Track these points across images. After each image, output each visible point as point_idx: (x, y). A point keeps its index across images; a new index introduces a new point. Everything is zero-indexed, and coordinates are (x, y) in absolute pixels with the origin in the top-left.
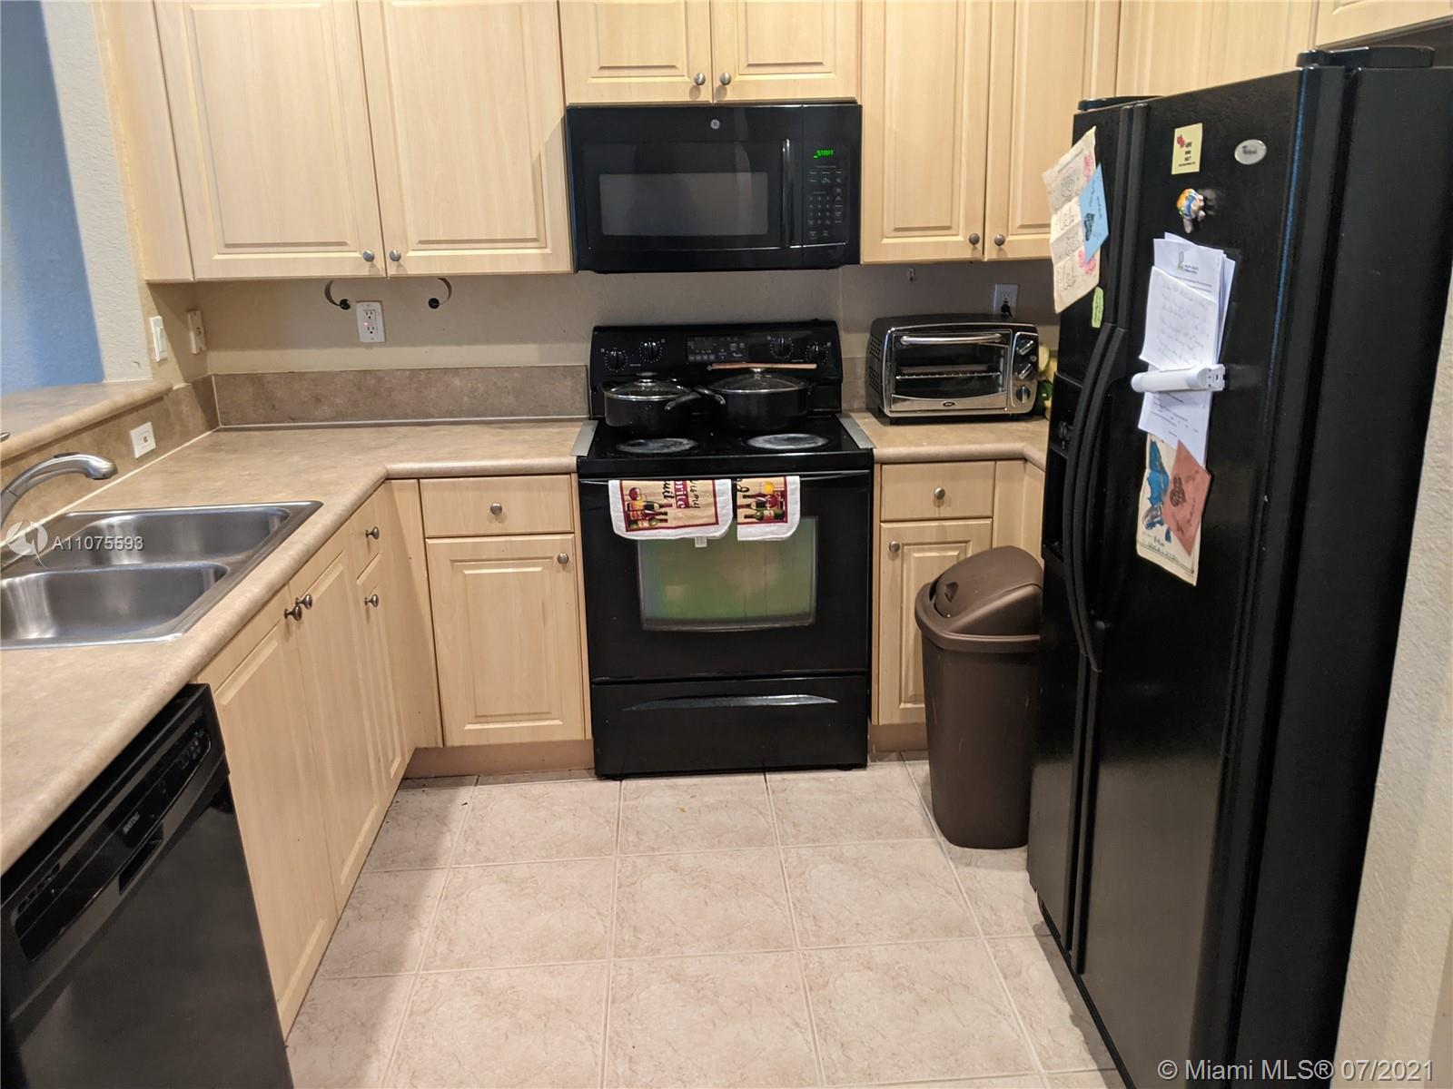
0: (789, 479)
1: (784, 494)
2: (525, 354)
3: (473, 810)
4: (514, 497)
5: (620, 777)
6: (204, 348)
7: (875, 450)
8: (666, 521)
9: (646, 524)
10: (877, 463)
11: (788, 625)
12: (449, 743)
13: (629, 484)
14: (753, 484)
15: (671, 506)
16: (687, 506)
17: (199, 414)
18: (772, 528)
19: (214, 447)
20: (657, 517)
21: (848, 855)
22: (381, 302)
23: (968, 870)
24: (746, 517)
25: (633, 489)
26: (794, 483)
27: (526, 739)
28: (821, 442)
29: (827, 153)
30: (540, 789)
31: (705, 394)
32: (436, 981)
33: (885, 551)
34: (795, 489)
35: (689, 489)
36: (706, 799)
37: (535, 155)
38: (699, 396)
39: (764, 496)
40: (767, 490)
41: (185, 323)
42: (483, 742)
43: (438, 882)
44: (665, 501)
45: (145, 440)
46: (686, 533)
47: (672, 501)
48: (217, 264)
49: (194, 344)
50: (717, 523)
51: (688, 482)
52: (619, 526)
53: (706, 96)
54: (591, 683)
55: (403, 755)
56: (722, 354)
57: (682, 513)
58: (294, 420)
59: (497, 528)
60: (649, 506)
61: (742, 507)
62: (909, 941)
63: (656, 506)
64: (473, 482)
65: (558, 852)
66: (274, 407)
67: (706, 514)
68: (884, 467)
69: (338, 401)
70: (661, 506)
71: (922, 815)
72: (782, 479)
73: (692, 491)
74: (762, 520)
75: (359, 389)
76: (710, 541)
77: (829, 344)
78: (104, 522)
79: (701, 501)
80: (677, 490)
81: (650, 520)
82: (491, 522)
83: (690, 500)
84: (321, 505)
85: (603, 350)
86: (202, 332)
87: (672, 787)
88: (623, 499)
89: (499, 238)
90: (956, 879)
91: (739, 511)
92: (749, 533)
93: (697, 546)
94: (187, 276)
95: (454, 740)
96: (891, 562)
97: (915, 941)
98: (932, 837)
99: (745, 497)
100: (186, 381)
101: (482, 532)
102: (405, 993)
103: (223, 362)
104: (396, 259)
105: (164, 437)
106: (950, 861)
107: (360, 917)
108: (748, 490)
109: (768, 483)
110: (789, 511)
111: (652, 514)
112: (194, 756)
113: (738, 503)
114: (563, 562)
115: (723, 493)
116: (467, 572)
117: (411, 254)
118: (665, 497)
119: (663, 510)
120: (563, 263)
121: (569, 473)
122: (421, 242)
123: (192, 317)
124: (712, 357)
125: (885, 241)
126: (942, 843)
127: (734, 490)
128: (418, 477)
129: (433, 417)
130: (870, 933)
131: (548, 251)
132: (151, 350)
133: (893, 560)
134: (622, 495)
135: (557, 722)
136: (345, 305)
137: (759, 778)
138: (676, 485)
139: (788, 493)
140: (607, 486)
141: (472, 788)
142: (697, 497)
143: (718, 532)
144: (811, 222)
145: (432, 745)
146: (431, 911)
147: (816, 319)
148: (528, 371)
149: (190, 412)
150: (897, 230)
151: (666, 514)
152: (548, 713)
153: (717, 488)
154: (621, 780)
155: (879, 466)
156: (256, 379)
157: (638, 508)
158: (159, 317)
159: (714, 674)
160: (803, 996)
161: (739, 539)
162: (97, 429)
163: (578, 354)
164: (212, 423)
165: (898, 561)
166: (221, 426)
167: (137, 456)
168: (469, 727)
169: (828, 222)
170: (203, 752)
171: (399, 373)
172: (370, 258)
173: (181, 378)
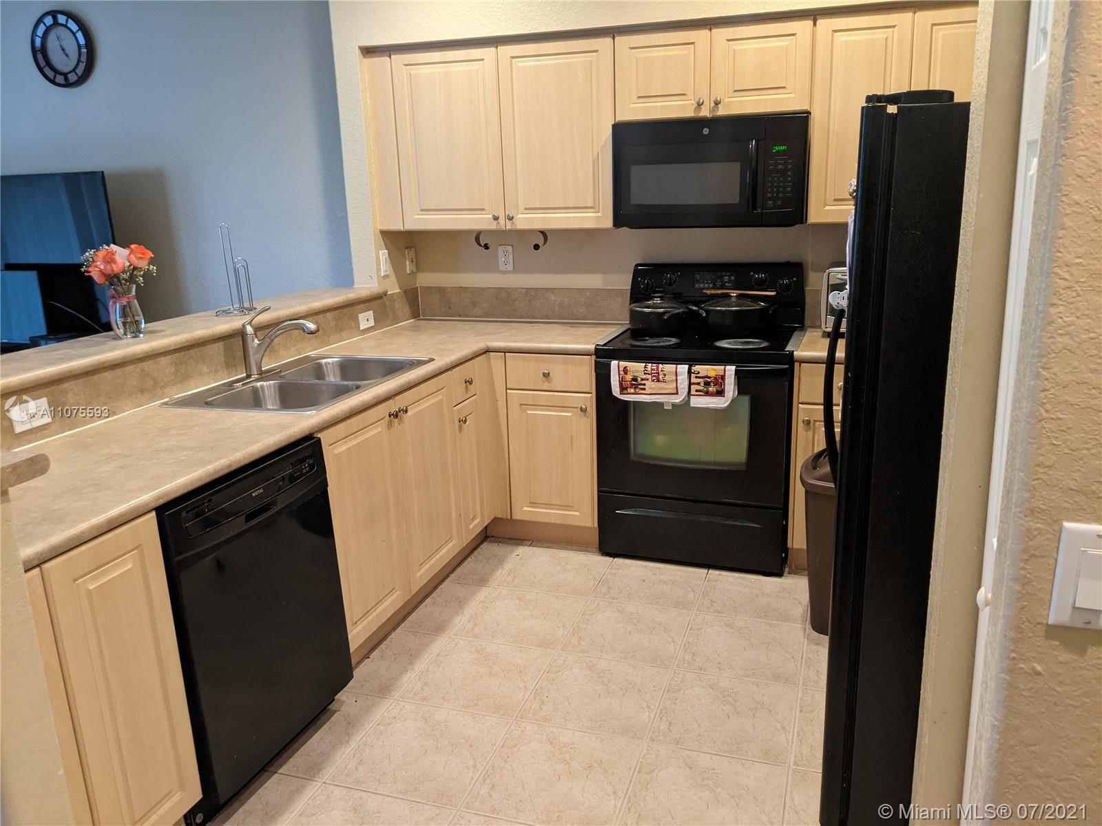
0: (728, 367)
1: (723, 377)
2: (594, 281)
3: (521, 559)
4: (557, 367)
5: (614, 555)
6: (415, 271)
7: (795, 353)
8: (644, 389)
9: (632, 391)
10: (797, 361)
11: (727, 468)
12: (514, 517)
13: (623, 364)
14: (703, 369)
15: (648, 380)
16: (658, 381)
17: (407, 309)
18: (714, 400)
19: (414, 328)
20: (640, 387)
21: (737, 624)
22: (512, 246)
23: (816, 647)
24: (697, 391)
25: (626, 367)
26: (731, 370)
27: (558, 521)
28: (765, 344)
29: (783, 148)
30: (564, 554)
31: (693, 310)
32: (458, 642)
33: (801, 424)
34: (731, 375)
35: (660, 370)
36: (662, 577)
37: (596, 153)
38: (686, 310)
39: (709, 378)
40: (712, 374)
41: (404, 255)
42: (533, 519)
43: (484, 593)
44: (645, 377)
45: (368, 320)
46: (656, 399)
47: (649, 377)
48: (417, 221)
49: (408, 267)
50: (677, 393)
51: (660, 365)
52: (616, 390)
53: (705, 113)
54: (598, 491)
55: (482, 520)
56: (718, 283)
57: (654, 385)
58: (460, 316)
59: (546, 386)
60: (635, 379)
61: (694, 384)
62: (748, 679)
63: (639, 379)
64: (534, 357)
65: (557, 590)
66: (450, 308)
67: (671, 387)
68: (802, 364)
69: (485, 305)
70: (642, 380)
71: (804, 611)
72: (723, 367)
73: (662, 371)
74: (707, 394)
75: (497, 298)
76: (673, 405)
77: (795, 279)
78: (323, 361)
79: (667, 378)
80: (652, 370)
81: (635, 388)
82: (544, 382)
83: (661, 377)
84: (434, 360)
85: (639, 279)
86: (414, 260)
87: (645, 567)
88: (619, 373)
89: (571, 206)
90: (803, 651)
91: (692, 386)
92: (699, 402)
93: (665, 408)
94: (399, 227)
95: (517, 516)
96: (805, 433)
97: (752, 680)
98: (803, 624)
99: (696, 377)
100: (400, 289)
101: (538, 388)
102: (440, 644)
103: (426, 279)
104: (511, 219)
105: (380, 320)
106: (806, 641)
107: (434, 603)
108: (699, 373)
109: (713, 369)
110: (726, 389)
111: (636, 384)
112: (304, 471)
113: (692, 381)
114: (583, 410)
115: (682, 374)
116: (529, 412)
117: (520, 216)
118: (645, 373)
119: (643, 382)
120: (609, 223)
121: (591, 355)
122: (526, 209)
123: (408, 253)
124: (711, 286)
125: (827, 208)
126: (807, 629)
127: (690, 372)
128: (505, 351)
129: (537, 319)
130: (725, 670)
131: (599, 214)
132: (378, 270)
133: (807, 431)
134: (619, 371)
135: (577, 513)
136: (486, 247)
137: (704, 571)
138: (652, 366)
139: (726, 377)
140: (610, 364)
141: (526, 547)
142: (665, 375)
143: (678, 399)
144: (769, 195)
145: (504, 517)
146: (472, 608)
147: (789, 262)
148: (596, 292)
149: (402, 308)
150: (835, 200)
151: (644, 385)
152: (571, 507)
153: (678, 370)
154: (614, 558)
155: (798, 364)
156: (441, 291)
157: (628, 379)
158: (386, 251)
159: (676, 496)
160: (661, 694)
161: (692, 405)
162: (336, 312)
163: (624, 282)
164: (415, 314)
165: (810, 433)
166: (422, 317)
167: (361, 329)
168: (525, 509)
169: (781, 195)
170: (310, 471)
171: (520, 290)
172: (496, 218)
173: (397, 287)
